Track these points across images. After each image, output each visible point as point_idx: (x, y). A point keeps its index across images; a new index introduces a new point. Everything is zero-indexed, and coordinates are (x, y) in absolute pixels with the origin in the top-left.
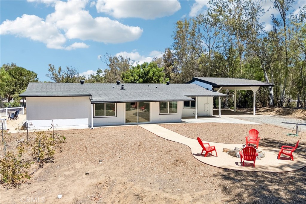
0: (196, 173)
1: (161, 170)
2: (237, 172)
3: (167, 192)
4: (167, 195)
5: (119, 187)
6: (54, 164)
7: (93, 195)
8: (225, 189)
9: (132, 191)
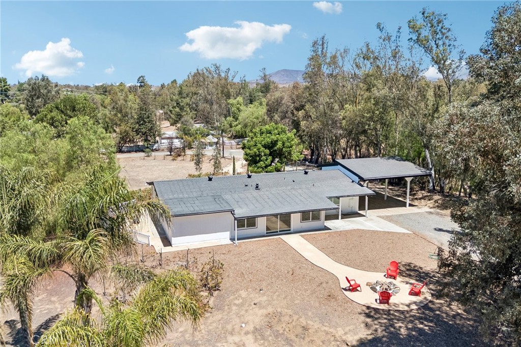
0: (346, 309)
1: (317, 305)
2: (376, 310)
3: (325, 326)
4: (326, 329)
5: (287, 318)
6: (222, 292)
7: (267, 324)
8: (367, 325)
9: (299, 323)
